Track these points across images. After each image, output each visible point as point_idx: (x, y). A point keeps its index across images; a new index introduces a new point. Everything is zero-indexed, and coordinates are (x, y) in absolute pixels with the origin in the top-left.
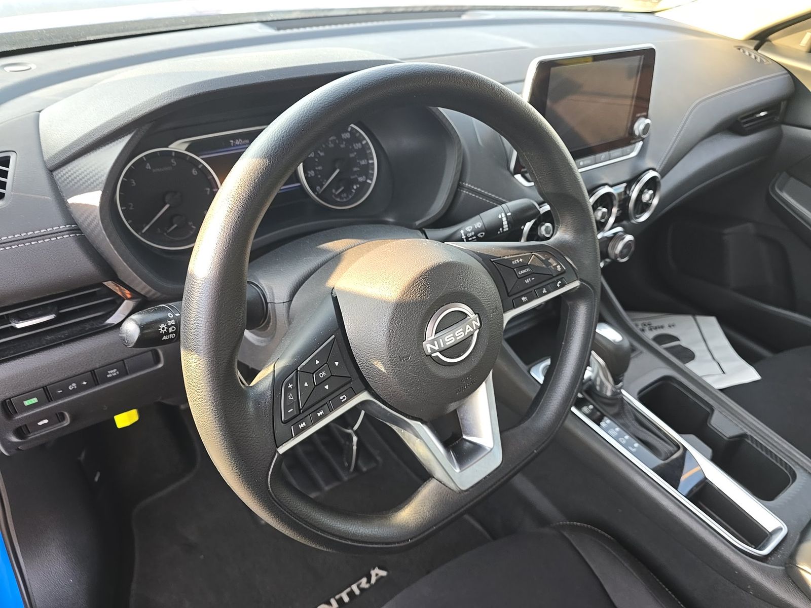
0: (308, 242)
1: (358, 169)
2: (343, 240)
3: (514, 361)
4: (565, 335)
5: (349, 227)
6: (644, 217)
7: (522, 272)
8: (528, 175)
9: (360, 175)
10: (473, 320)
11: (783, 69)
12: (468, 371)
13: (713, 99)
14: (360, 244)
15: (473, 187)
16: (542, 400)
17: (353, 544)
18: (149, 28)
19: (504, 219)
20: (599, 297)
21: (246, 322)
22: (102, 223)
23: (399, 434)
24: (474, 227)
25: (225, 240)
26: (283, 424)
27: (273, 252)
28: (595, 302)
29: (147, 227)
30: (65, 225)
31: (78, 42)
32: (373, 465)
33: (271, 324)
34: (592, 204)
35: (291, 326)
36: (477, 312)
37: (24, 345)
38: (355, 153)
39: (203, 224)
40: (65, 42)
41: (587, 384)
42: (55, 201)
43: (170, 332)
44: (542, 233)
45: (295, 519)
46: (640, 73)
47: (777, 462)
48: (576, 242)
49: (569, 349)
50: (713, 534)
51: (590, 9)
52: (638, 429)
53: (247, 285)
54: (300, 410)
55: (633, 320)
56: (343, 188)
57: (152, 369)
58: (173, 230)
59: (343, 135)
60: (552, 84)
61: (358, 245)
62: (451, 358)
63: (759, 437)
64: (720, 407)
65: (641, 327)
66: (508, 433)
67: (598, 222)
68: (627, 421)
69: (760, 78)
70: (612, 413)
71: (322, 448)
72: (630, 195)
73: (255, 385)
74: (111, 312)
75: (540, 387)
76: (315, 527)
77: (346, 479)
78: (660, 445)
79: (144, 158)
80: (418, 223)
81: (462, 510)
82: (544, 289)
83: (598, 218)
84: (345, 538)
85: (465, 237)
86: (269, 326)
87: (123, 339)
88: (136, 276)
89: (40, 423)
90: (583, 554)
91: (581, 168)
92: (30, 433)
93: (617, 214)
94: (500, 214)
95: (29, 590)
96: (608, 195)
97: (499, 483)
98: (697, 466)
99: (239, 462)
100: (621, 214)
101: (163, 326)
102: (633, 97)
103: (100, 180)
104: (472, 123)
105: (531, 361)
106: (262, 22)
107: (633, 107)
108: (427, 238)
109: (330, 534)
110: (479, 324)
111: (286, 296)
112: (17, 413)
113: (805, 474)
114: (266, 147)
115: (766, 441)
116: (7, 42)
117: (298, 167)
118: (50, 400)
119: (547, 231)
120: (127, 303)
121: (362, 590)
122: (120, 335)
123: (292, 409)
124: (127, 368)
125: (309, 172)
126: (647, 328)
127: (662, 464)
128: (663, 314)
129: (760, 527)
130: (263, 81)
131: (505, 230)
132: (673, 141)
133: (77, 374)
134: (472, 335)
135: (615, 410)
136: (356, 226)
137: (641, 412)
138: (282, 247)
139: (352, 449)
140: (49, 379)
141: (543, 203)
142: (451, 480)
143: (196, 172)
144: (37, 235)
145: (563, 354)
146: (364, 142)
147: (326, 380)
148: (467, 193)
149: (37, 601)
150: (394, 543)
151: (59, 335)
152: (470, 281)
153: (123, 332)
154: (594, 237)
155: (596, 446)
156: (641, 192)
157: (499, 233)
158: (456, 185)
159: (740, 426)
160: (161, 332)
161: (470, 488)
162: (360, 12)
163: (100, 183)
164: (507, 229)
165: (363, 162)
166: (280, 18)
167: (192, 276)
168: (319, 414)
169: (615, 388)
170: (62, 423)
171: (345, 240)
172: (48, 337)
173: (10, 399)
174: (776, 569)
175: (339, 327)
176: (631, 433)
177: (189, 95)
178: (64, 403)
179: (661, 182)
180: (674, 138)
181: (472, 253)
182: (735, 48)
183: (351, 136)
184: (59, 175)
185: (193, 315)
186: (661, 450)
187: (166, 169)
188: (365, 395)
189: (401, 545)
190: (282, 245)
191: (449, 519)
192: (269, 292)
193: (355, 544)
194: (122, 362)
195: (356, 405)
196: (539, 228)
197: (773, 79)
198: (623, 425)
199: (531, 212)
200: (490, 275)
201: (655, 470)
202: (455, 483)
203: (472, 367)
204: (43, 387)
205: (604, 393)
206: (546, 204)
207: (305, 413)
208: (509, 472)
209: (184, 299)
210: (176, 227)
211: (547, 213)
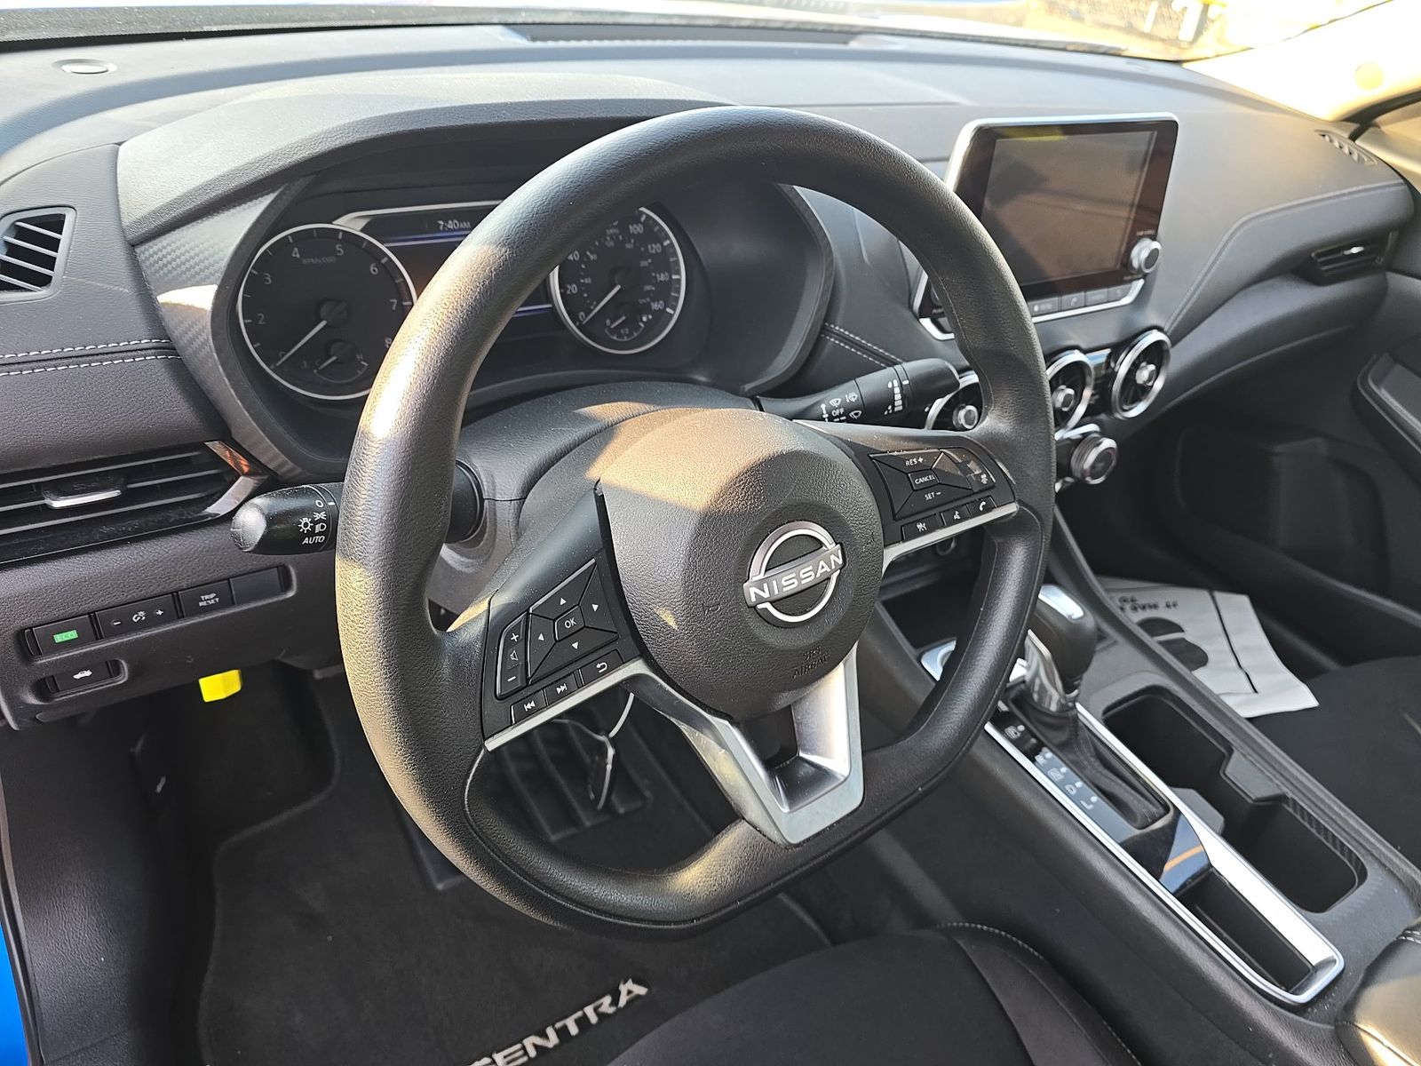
0: (560, 403)
1: (653, 288)
2: (619, 403)
3: (896, 640)
4: (986, 594)
5: (630, 383)
6: (1138, 409)
7: (921, 480)
8: (944, 321)
9: (654, 300)
10: (831, 554)
11: (1397, 175)
12: (816, 639)
13: (1272, 216)
14: (648, 412)
15: (846, 333)
16: (939, 703)
19: (897, 390)
20: (1049, 540)
22: (214, 339)
23: (692, 739)
24: (844, 400)
25: (426, 378)
26: (497, 701)
27: (499, 414)
28: (1041, 544)
29: (284, 359)
30: (150, 339)
31: (191, 33)
32: (639, 804)
33: (486, 536)
34: (1049, 378)
35: (520, 540)
36: (839, 541)
37: (64, 538)
38: (650, 261)
40: (169, 31)
41: (1018, 688)
42: (137, 296)
43: (317, 531)
44: (960, 420)
45: (504, 865)
46: (1147, 163)
47: (1336, 848)
48: (1016, 437)
49: (991, 620)
50: (1215, 960)
52: (1098, 772)
54: (527, 680)
55: (1107, 591)
56: (624, 318)
57: (275, 599)
58: (328, 366)
59: (630, 227)
60: (996, 170)
61: (644, 413)
62: (790, 615)
63: (1308, 802)
64: (1245, 746)
65: (1118, 602)
66: (877, 755)
67: (1057, 412)
68: (1082, 758)
69: (1356, 189)
70: (1057, 741)
71: (552, 767)
72: (1116, 370)
73: (454, 631)
74: (213, 495)
75: (934, 684)
76: (537, 882)
77: (588, 824)
78: (1135, 802)
79: (290, 237)
80: (748, 387)
81: (788, 877)
82: (957, 513)
83: (1058, 405)
84: (586, 906)
85: (827, 415)
86: (482, 540)
87: (236, 537)
88: (263, 434)
89: (77, 676)
90: (988, 980)
91: (1036, 315)
92: (58, 691)
93: (1090, 400)
94: (889, 380)
95: (30, 970)
96: (1078, 365)
97: (854, 838)
98: (1197, 846)
99: (418, 757)
100: (1097, 401)
101: (305, 520)
102: (1132, 205)
103: (216, 267)
104: (854, 216)
105: (924, 642)
106: (506, 25)
107: (1131, 222)
108: (762, 410)
109: (562, 896)
110: (840, 562)
111: (516, 491)
112: (41, 654)
113: (1381, 871)
114: (507, 227)
115: (1319, 812)
116: (69, 23)
117: (551, 274)
118: (98, 637)
119: (968, 420)
120: (244, 480)
121: (602, 1016)
122: (232, 530)
123: (514, 677)
124: (234, 593)
125: (569, 287)
126: (1128, 606)
127: (1136, 836)
128: (1158, 585)
129: (1296, 956)
130: (507, 120)
131: (896, 409)
132: (1196, 283)
133: (148, 596)
134: (829, 579)
135: (1062, 736)
136: (644, 382)
137: (1107, 743)
139: (605, 770)
140: (100, 600)
141: (967, 369)
142: (773, 825)
143: (376, 269)
144: (101, 351)
145: (979, 627)
146: (666, 243)
147: (573, 634)
148: (837, 342)
149: (41, 990)
150: (668, 923)
151: (123, 526)
152: (832, 487)
153: (237, 527)
154: (1049, 437)
155: (1025, 795)
156: (1135, 366)
157: (886, 413)
158: (818, 328)
159: (1277, 782)
160: (301, 530)
161: (804, 842)
162: (676, 21)
163: (216, 271)
164: (901, 408)
165: (662, 277)
166: (537, 20)
167: (366, 435)
168: (559, 690)
169: (1065, 698)
170: (115, 679)
171: (623, 403)
172: (105, 527)
173: (31, 628)
174: (1319, 1029)
175: (604, 546)
176: (1087, 778)
177: (379, 133)
178: (123, 643)
179: (1172, 351)
180: (1200, 277)
181: (838, 441)
182: (1317, 134)
183: (644, 231)
184: (147, 254)
185: (363, 501)
186: (1135, 810)
187: (325, 260)
188: (639, 665)
189: (682, 926)
190: (515, 405)
191: (764, 891)
192: (486, 481)
193: (603, 918)
194: (226, 581)
195: (621, 682)
196: (955, 412)
197: (1379, 191)
198: (1075, 763)
199: (947, 382)
200: (867, 480)
201: (1124, 845)
202: (779, 830)
203: (824, 633)
204: (89, 614)
205: (1046, 706)
206: (973, 372)
207: (535, 685)
208: (873, 821)
209: (348, 473)
210: (334, 362)
211: (972, 388)
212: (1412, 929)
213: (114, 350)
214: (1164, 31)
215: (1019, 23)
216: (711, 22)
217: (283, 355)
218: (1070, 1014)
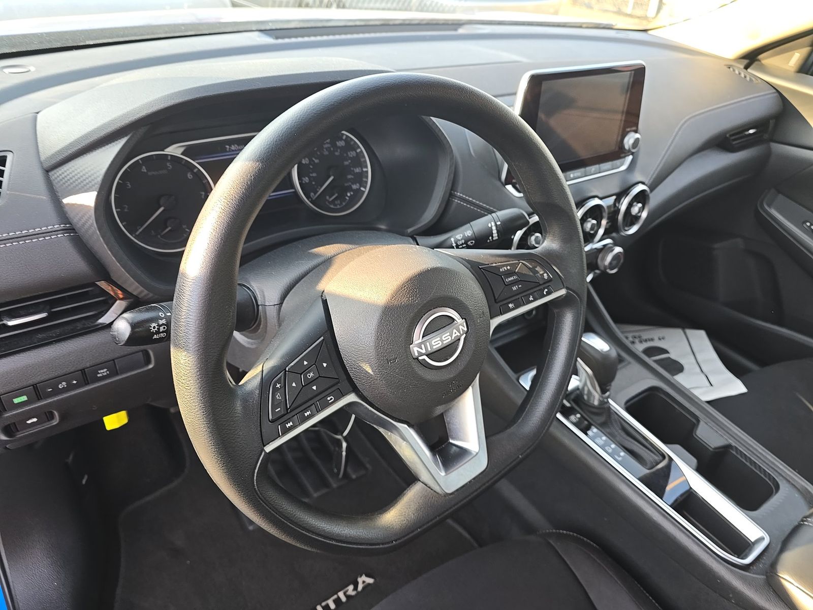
0: (300, 247)
1: (353, 177)
2: (335, 245)
3: (504, 370)
4: (552, 342)
5: (341, 233)
6: (633, 230)
7: (509, 279)
8: (518, 186)
9: (353, 183)
10: (460, 325)
11: (772, 88)
12: (454, 375)
13: (702, 116)
14: (351, 249)
15: (464, 196)
16: (528, 406)
17: (337, 544)
18: (148, 34)
19: (494, 228)
20: (585, 306)
21: (236, 321)
22: (97, 223)
23: (386, 437)
24: (464, 235)
25: (216, 240)
26: (270, 423)
27: (266, 255)
28: (581, 310)
29: (141, 230)
30: (60, 225)
31: (78, 46)
32: (362, 472)
33: (261, 326)
34: (580, 218)
35: (281, 327)
36: (464, 317)
37: (15, 343)
38: (350, 161)
39: (195, 224)
40: (65, 46)
41: (575, 393)
42: (51, 200)
43: (161, 331)
44: (532, 243)
45: (280, 518)
46: (629, 90)
47: (761, 473)
48: (562, 251)
49: (555, 356)
50: (696, 543)
51: (584, 26)
52: (624, 438)
53: (238, 287)
54: (287, 409)
55: (622, 332)
56: (336, 195)
57: (142, 370)
58: (166, 233)
59: (337, 143)
60: (543, 99)
61: (349, 250)
62: (438, 362)
63: (744, 448)
64: (706, 417)
65: (631, 339)
66: (494, 438)
67: (586, 234)
68: (614, 430)
69: (749, 97)
70: (599, 422)
71: (312, 455)
72: (619, 208)
73: (243, 384)
74: (103, 312)
75: (526, 393)
76: (299, 526)
77: (335, 485)
78: (646, 454)
79: (140, 160)
80: (409, 230)
81: (447, 513)
82: (531, 296)
83: (587, 230)
84: (329, 538)
85: (455, 244)
86: (259, 329)
87: (114, 337)
88: (129, 276)
89: (29, 422)
90: (568, 562)
91: (570, 181)
92: (18, 431)
93: (606, 226)
94: (490, 223)
95: (13, 593)
96: (598, 207)
97: (484, 487)
98: (682, 476)
99: (225, 459)
100: (610, 226)
101: (154, 325)
102: (623, 112)
103: (96, 181)
104: (465, 133)
105: (520, 370)
106: (261, 31)
107: (623, 122)
108: (418, 244)
109: (316, 534)
110: (466, 329)
111: (277, 300)
112: (6, 410)
113: (787, 485)
114: (259, 151)
115: (750, 453)
116: (7, 45)
118: (39, 398)
119: (537, 242)
120: (120, 303)
121: (348, 597)
122: (111, 333)
123: (279, 409)
124: (118, 368)
125: (304, 179)
126: (637, 341)
127: (648, 474)
128: (654, 327)
129: (742, 537)
130: (259, 87)
131: (494, 239)
132: (662, 156)
133: (67, 372)
134: (459, 339)
135: (602, 419)
136: (349, 232)
137: (628, 421)
138: (275, 251)
139: (342, 454)
140: (39, 377)
141: (532, 213)
142: (436, 483)
143: (191, 176)
144: (31, 234)
145: (549, 361)
146: (358, 150)
147: (313, 381)
148: (459, 202)
149: (21, 604)
150: (378, 544)
151: (50, 333)
152: (458, 286)
153: (114, 330)
154: (581, 250)
155: (583, 455)
156: (630, 205)
157: (488, 241)
158: (448, 195)
159: (726, 437)
160: (152, 331)
161: (455, 491)
162: (358, 23)
163: (95, 184)
164: (497, 238)
165: (357, 170)
166: (278, 27)
167: (184, 275)
168: (306, 414)
169: (602, 397)
170: (51, 422)
171: (337, 245)
172: (39, 335)
174: (757, 578)
175: (328, 329)
176: (617, 442)
177: (186, 99)
178: (54, 401)
179: (651, 195)
180: (664, 152)
181: (461, 260)
182: (725, 67)
183: (345, 144)
184: (56, 176)
185: (184, 313)
186: (646, 459)
187: (161, 172)
188: (353, 396)
189: (386, 546)
190: (275, 249)
191: (434, 521)
192: (260, 295)
193: (340, 544)
194: (113, 361)
195: (343, 406)
196: (529, 238)
197: (761, 98)
198: (609, 433)
199: (522, 221)
200: (479, 282)
201: (641, 480)
202: (440, 486)
203: (458, 371)
204: (33, 385)
205: (592, 402)
206: (535, 215)
207: (292, 413)
208: (494, 477)
209: (175, 297)
210: (170, 230)
211: (536, 223)
212: (806, 517)
213: (39, 232)
214: (639, 12)
215: (556, 13)
216: (378, 23)
217: (140, 228)
218: (616, 579)
